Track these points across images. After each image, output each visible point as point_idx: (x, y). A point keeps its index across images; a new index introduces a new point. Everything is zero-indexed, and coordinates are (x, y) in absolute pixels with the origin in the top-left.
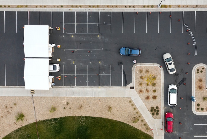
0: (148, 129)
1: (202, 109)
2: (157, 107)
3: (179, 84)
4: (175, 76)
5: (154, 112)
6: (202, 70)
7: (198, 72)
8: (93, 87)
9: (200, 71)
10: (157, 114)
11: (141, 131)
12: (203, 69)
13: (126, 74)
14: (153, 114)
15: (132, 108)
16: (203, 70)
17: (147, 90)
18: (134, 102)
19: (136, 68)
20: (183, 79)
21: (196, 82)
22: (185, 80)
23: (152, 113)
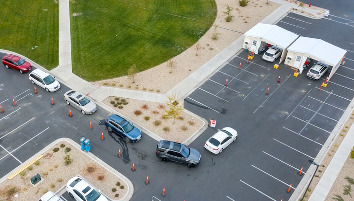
0: (105, 84)
1: (56, 150)
2: (121, 108)
3: (127, 150)
4: (144, 154)
5: (120, 101)
6: (117, 192)
7: (118, 184)
8: (213, 74)
9: (118, 188)
10: (112, 103)
11: (111, 78)
12: (117, 196)
13: (202, 109)
14: (117, 99)
15: (149, 87)
16: (115, 193)
17: (158, 113)
18: (154, 94)
19: (202, 122)
20: (129, 160)
21: (104, 171)
22: (124, 161)
23: (120, 99)
